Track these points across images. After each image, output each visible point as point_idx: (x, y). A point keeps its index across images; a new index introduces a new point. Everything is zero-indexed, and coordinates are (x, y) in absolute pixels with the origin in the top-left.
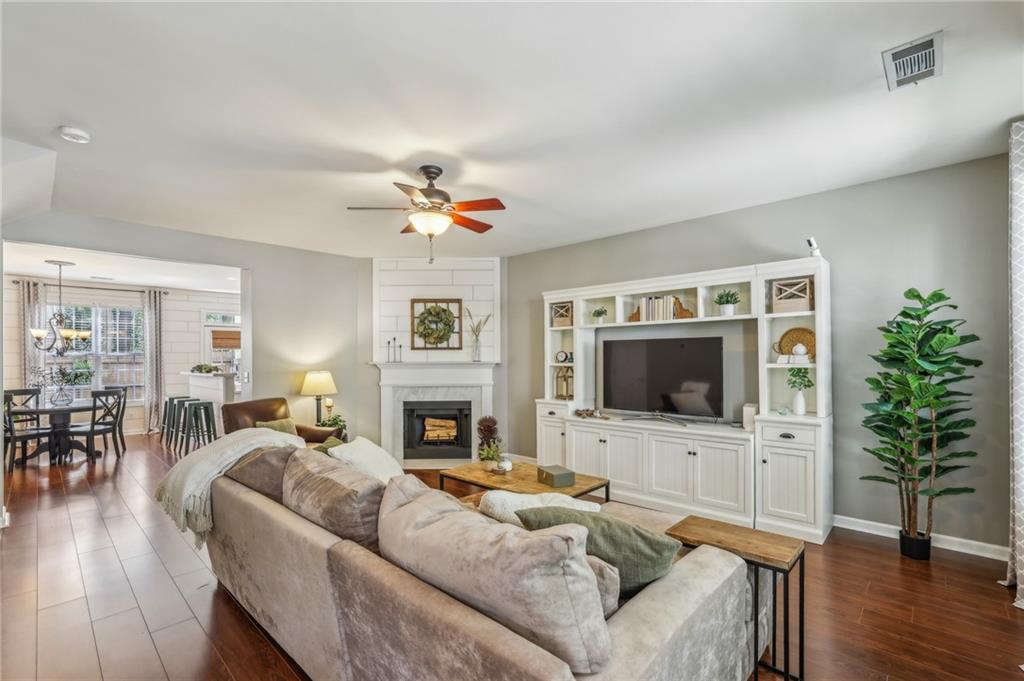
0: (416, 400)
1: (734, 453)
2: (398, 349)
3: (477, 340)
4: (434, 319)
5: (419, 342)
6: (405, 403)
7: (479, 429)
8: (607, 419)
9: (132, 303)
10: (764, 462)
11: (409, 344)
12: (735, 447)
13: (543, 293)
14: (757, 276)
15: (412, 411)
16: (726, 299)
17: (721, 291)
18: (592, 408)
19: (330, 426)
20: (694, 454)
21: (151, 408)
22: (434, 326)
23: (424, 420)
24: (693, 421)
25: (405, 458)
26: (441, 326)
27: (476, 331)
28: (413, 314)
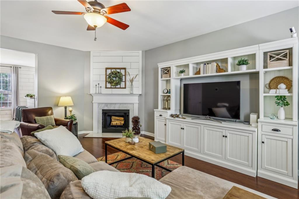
0: (107, 109)
1: (246, 137)
2: (100, 88)
3: (132, 84)
4: (114, 76)
5: (109, 85)
6: (103, 110)
7: (133, 121)
8: (184, 118)
9: (8, 71)
10: (263, 142)
11: (105, 86)
12: (247, 135)
13: (158, 64)
14: (259, 50)
15: (106, 113)
16: (242, 62)
17: (240, 59)
18: (178, 113)
19: (69, 119)
20: (226, 137)
21: (14, 110)
22: (114, 79)
23: (111, 117)
24: (225, 121)
25: (102, 132)
26: (117, 79)
27: (132, 81)
28: (106, 74)
